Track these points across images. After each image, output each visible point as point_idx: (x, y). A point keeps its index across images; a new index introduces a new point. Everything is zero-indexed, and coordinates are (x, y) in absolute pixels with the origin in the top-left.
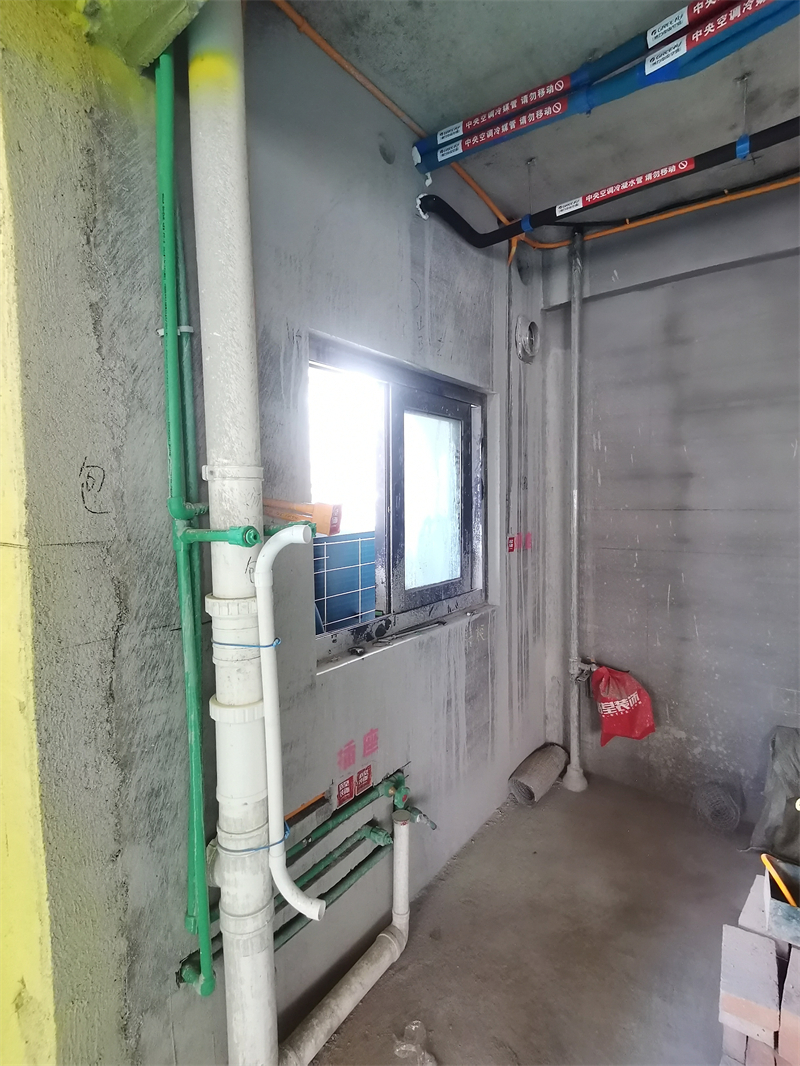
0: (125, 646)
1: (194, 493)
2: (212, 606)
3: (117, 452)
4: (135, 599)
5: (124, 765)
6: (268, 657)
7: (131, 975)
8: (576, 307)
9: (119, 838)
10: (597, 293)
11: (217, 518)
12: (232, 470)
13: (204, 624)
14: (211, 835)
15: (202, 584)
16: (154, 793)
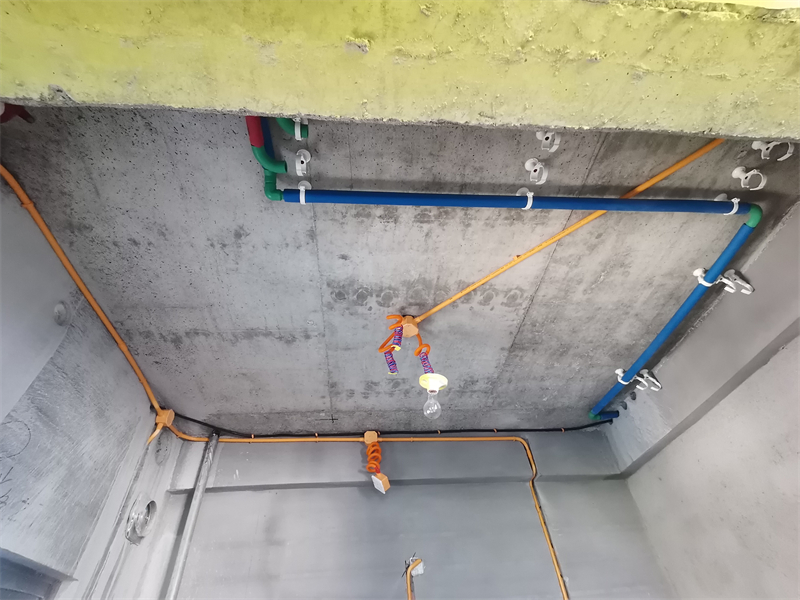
8: (198, 495)
10: (219, 485)
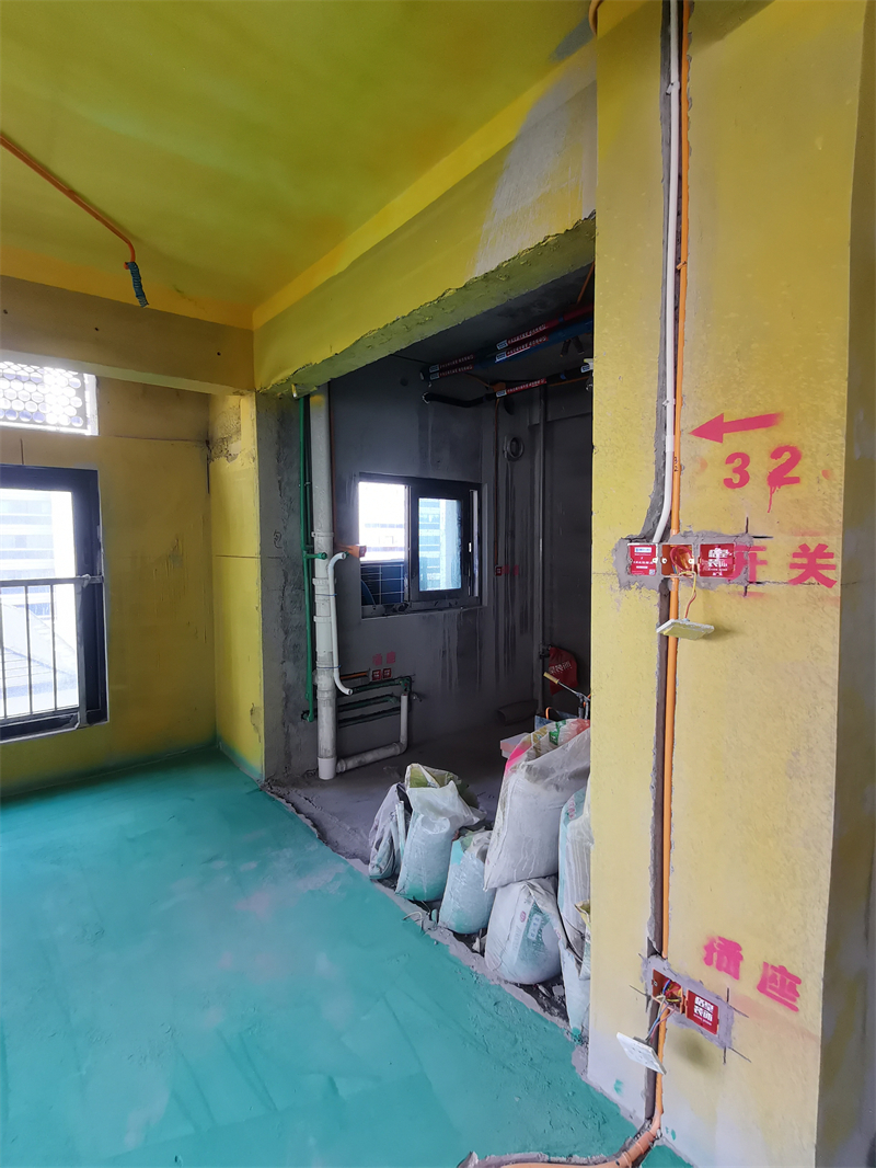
0: (286, 594)
1: (309, 542)
2: (315, 581)
3: (285, 528)
4: (290, 577)
5: (286, 633)
6: (332, 599)
7: (286, 706)
8: (541, 428)
9: (284, 656)
11: (316, 551)
12: (321, 534)
13: (312, 588)
14: (314, 667)
15: (312, 574)
16: (295, 646)
